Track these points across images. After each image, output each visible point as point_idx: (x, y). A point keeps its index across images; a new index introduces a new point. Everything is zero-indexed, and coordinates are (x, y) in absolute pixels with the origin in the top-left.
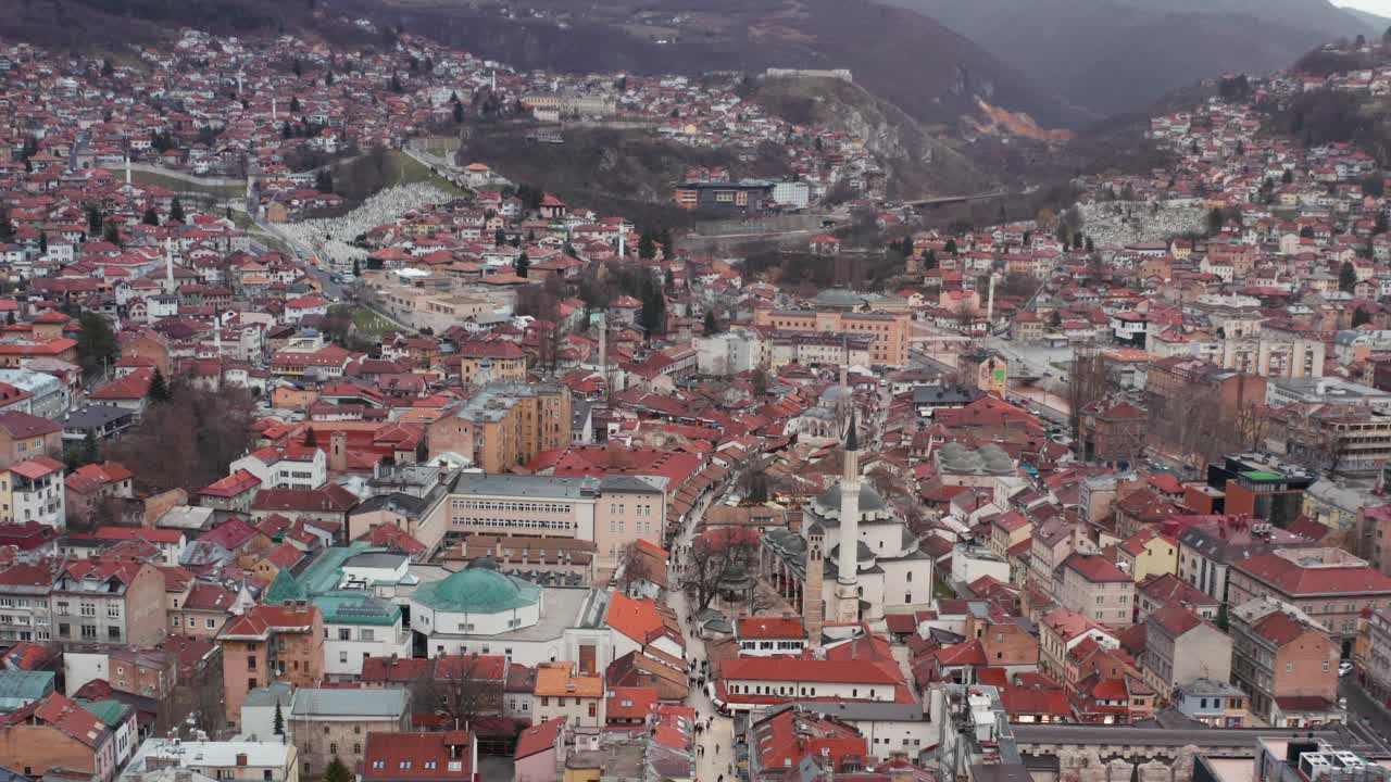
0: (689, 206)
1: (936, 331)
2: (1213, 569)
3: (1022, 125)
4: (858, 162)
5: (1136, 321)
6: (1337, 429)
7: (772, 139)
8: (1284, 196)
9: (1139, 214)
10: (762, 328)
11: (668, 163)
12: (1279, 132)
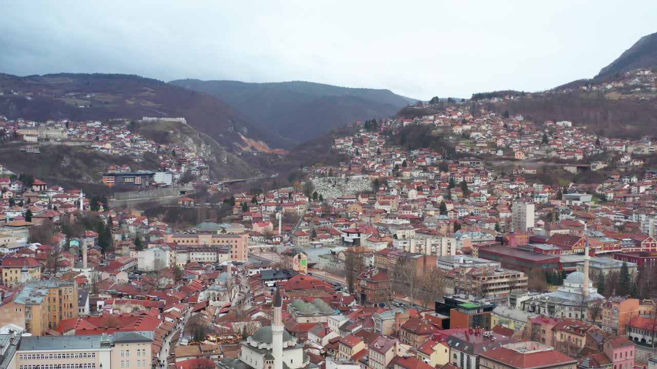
0: (110, 185)
1: (254, 243)
2: (468, 358)
3: (262, 147)
4: (195, 162)
5: (355, 233)
6: (481, 279)
7: (150, 151)
8: (405, 173)
9: (340, 183)
10: (170, 244)
11: (98, 163)
12: (394, 144)
